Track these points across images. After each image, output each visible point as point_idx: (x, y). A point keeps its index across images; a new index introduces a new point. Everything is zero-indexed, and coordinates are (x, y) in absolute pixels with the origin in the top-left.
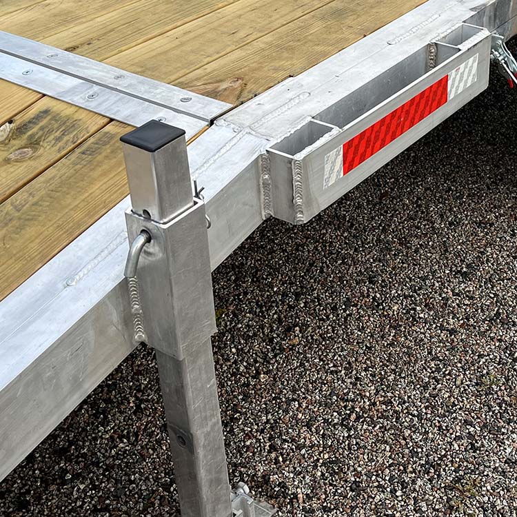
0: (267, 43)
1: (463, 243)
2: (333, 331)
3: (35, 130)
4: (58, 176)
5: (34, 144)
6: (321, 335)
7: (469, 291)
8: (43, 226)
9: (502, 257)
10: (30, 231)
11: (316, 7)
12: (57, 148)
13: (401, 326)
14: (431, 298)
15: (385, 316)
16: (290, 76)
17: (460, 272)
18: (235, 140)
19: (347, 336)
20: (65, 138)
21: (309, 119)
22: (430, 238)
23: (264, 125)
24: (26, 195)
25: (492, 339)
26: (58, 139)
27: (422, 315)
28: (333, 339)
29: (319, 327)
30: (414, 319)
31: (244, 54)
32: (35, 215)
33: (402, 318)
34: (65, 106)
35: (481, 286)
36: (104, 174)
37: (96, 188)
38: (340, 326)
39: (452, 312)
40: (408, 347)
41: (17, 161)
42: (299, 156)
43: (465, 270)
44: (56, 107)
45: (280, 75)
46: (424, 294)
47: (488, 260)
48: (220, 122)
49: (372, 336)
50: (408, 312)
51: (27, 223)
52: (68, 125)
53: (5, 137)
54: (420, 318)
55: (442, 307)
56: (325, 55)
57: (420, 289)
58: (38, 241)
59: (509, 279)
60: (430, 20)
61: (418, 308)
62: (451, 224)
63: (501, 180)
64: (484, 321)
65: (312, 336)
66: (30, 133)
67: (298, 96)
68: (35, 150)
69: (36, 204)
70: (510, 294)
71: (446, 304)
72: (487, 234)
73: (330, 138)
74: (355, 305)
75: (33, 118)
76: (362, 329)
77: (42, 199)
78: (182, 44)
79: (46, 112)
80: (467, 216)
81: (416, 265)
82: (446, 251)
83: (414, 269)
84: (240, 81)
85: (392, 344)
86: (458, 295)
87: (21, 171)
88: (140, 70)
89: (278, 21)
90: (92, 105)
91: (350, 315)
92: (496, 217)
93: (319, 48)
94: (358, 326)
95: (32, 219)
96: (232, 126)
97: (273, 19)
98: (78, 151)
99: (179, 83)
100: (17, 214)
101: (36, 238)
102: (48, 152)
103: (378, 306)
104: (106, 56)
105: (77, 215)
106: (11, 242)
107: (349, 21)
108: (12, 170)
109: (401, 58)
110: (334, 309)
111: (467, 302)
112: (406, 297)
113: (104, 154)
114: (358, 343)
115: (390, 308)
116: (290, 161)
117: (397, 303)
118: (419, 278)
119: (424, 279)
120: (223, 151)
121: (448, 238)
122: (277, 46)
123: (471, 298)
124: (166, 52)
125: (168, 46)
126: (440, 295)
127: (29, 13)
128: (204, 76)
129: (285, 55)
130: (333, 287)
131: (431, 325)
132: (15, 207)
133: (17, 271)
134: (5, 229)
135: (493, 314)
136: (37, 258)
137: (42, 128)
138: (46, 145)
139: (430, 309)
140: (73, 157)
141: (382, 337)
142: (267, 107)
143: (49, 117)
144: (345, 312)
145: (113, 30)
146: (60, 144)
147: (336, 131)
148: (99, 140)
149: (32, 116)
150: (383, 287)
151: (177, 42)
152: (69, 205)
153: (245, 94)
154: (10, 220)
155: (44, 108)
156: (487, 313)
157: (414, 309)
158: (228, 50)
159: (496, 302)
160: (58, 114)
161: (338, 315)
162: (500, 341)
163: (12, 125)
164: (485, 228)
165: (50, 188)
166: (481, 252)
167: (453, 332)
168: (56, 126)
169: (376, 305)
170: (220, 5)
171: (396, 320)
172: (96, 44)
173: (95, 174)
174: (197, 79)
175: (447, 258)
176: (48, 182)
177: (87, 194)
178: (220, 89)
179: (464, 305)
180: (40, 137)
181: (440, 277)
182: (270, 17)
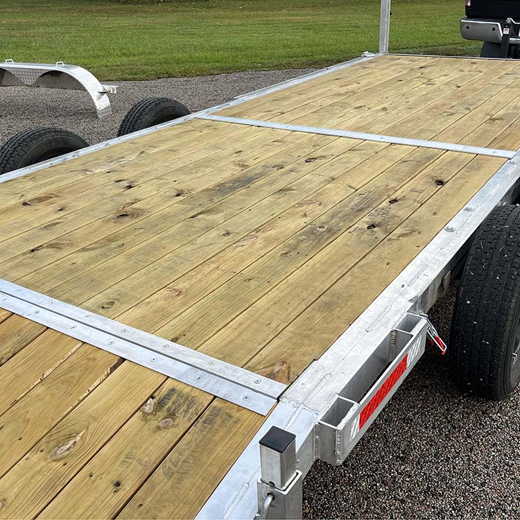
0: (291, 332)
1: (397, 435)
2: (329, 502)
3: (170, 404)
4: (194, 440)
5: (172, 415)
6: (321, 506)
7: (407, 471)
8: (194, 478)
9: (423, 445)
10: (187, 482)
11: (313, 301)
12: (186, 418)
13: (370, 498)
14: (385, 477)
15: (358, 491)
16: (315, 360)
17: (398, 456)
18: (297, 414)
19: (338, 506)
20: (191, 411)
21: (337, 396)
22: (375, 431)
23: (312, 401)
24: (177, 454)
25: (428, 506)
26: (186, 411)
27: (381, 490)
28: (330, 508)
29: (320, 500)
30: (377, 493)
31: (280, 342)
32: (186, 470)
33: (369, 492)
34: (184, 386)
35: (414, 467)
36: (222, 438)
37: (219, 449)
38: (332, 499)
39: (400, 487)
40: (378, 514)
41: (164, 428)
42: (340, 427)
43: (402, 455)
44: (179, 387)
45: (308, 359)
46: (380, 474)
47: (415, 448)
48: (283, 400)
49: (353, 506)
50: (372, 487)
51: (183, 476)
52: (190, 401)
53: (152, 409)
54: (381, 492)
55: (392, 483)
56: (331, 342)
57: (377, 470)
58: (193, 490)
59: (430, 462)
60: (387, 310)
61: (378, 484)
62: (386, 421)
63: (411, 386)
64: (421, 493)
65: (317, 507)
66: (167, 407)
67: (324, 377)
68: (174, 420)
69: (184, 461)
70: (433, 473)
71: (394, 481)
72: (410, 428)
73: (354, 412)
74: (338, 483)
75: (166, 395)
76: (346, 501)
77: (187, 458)
78: (240, 334)
79: (173, 390)
80: (395, 415)
81: (370, 452)
82: (387, 441)
83: (370, 455)
84: (285, 365)
85: (366, 512)
86: (400, 474)
87: (169, 436)
88: (221, 356)
89: (292, 314)
90: (200, 385)
91: (337, 490)
92: (413, 414)
93: (325, 336)
94: (343, 498)
95: (186, 473)
96: (292, 403)
97: (289, 311)
98: (201, 420)
99: (249, 367)
100: (176, 469)
101: (193, 487)
102: (183, 422)
103: (353, 483)
104: (198, 345)
105: (214, 471)
106: (177, 491)
107: (336, 312)
108: (163, 435)
109: (378, 343)
110: (326, 486)
111: (408, 479)
112: (369, 476)
113: (218, 423)
114: (346, 511)
115: (360, 485)
116: (335, 430)
117: (364, 481)
118: (374, 462)
119: (378, 462)
120: (291, 422)
121: (386, 431)
122: (299, 334)
123: (409, 476)
124: (232, 341)
125: (232, 336)
126: (390, 474)
127: (139, 310)
128: (262, 361)
129: (306, 342)
130: (322, 470)
131: (388, 497)
132: (173, 463)
133: (187, 512)
134: (171, 480)
135: (425, 487)
136: (197, 503)
137: (174, 403)
138: (179, 416)
139: (385, 485)
140: (199, 424)
141: (360, 506)
142: (309, 386)
143: (176, 394)
144: (333, 488)
145: (195, 323)
146: (188, 415)
147: (356, 406)
148: (212, 412)
149: (165, 394)
150: (353, 469)
151: (236, 333)
152: (206, 462)
153: (291, 376)
154: (172, 473)
155: (171, 387)
156: (421, 487)
157: (376, 485)
158: (270, 338)
159: (426, 479)
160: (181, 392)
161: (329, 490)
162: (434, 507)
163: (154, 400)
164: (408, 423)
165: (191, 449)
166: (409, 442)
167: (402, 501)
168: (182, 401)
169: (351, 483)
170: (254, 301)
171: (365, 494)
172: (189, 335)
173: (217, 438)
174: (259, 364)
175: (389, 447)
176: (188, 444)
177: (215, 455)
178: (275, 371)
179: (407, 481)
180: (174, 410)
181: (387, 461)
182: (287, 310)
